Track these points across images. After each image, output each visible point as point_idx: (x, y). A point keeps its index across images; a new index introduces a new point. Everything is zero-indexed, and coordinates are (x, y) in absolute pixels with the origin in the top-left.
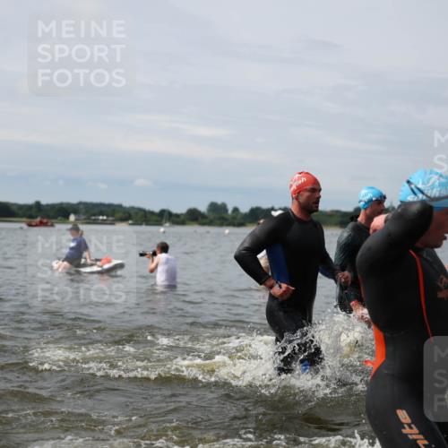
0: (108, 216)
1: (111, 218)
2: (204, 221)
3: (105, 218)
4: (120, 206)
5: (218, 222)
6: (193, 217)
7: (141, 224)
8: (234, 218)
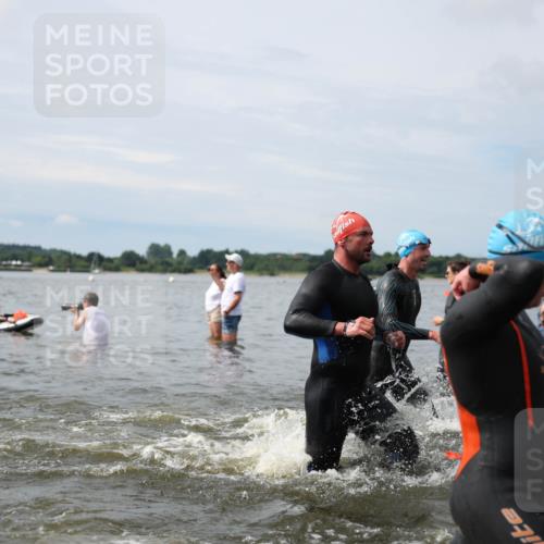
0: (22, 261)
1: (26, 264)
2: (144, 266)
3: (19, 263)
4: (38, 248)
5: (160, 267)
6: (130, 261)
7: (65, 271)
8: (180, 263)
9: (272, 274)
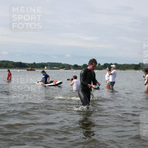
0: (57, 67)
1: (58, 68)
3: (56, 67)
4: (61, 64)
6: (85, 67)
7: (68, 70)
8: (99, 67)
9: (124, 70)
